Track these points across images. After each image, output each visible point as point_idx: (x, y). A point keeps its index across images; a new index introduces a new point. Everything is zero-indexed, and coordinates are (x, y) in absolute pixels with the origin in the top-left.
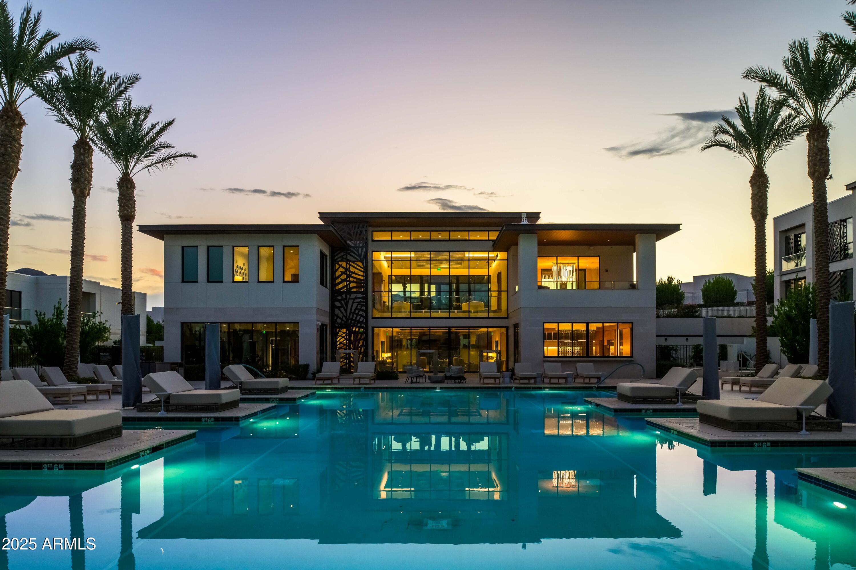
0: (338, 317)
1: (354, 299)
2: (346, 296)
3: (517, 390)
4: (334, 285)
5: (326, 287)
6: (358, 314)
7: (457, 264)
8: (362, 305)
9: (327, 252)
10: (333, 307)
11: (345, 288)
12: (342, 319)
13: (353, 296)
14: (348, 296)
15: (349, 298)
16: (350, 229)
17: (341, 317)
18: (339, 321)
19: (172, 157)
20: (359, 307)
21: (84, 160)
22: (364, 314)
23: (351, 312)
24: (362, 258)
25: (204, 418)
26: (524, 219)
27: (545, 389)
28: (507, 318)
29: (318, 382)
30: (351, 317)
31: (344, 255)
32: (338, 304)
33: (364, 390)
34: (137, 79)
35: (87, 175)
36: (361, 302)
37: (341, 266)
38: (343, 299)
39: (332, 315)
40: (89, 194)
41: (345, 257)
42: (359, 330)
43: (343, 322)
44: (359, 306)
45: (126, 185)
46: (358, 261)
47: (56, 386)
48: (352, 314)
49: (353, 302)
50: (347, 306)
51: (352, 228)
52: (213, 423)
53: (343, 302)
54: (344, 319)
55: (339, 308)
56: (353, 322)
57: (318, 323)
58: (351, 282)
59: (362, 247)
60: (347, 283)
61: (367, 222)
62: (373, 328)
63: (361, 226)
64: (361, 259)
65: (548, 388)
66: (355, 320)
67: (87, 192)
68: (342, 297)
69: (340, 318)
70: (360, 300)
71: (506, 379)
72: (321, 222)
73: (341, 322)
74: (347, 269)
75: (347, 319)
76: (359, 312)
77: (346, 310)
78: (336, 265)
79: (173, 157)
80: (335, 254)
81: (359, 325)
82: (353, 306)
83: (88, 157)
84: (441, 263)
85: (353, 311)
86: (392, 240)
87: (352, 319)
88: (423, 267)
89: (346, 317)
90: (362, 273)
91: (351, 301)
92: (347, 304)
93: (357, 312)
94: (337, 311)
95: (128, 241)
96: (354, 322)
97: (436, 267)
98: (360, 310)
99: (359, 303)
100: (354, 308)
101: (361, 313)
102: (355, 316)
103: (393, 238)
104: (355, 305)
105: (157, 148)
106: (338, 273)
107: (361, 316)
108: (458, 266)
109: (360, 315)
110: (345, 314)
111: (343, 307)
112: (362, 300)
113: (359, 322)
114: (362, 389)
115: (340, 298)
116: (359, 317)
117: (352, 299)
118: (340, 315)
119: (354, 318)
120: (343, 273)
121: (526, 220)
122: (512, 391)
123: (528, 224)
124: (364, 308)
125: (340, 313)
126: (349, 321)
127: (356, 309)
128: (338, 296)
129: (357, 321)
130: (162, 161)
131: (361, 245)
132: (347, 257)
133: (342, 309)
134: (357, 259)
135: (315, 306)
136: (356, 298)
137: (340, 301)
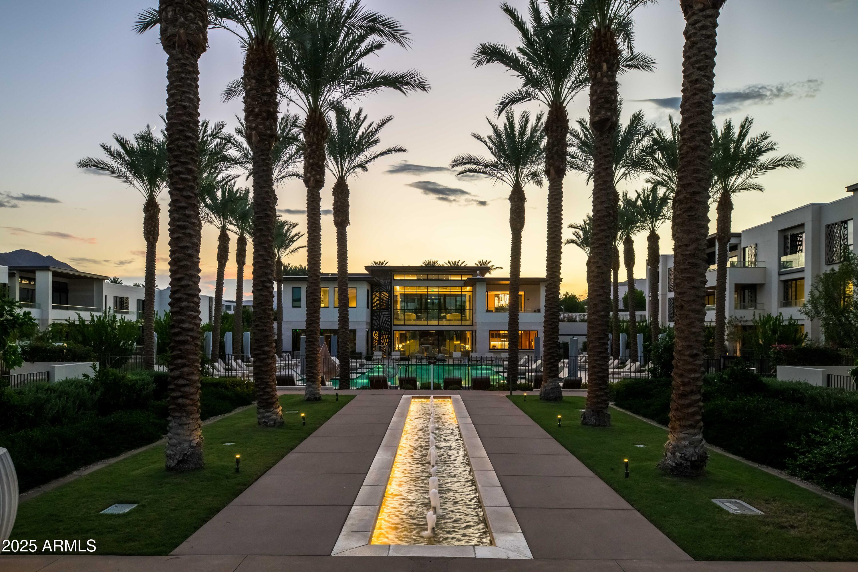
0: (374, 325)
2: (379, 313)
4: (372, 307)
5: (368, 308)
6: (386, 324)
8: (389, 319)
9: (369, 289)
10: (372, 319)
11: (379, 309)
12: (377, 326)
13: (383, 313)
14: (381, 313)
18: (375, 327)
20: (387, 320)
22: (390, 324)
24: (388, 290)
28: (472, 325)
31: (378, 290)
32: (374, 318)
37: (376, 296)
38: (378, 315)
39: (371, 324)
42: (386, 332)
43: (377, 328)
48: (383, 324)
55: (375, 320)
57: (366, 330)
58: (382, 305)
59: (389, 284)
60: (380, 306)
61: (391, 270)
62: (394, 331)
66: (385, 327)
70: (388, 315)
72: (366, 272)
74: (380, 298)
75: (380, 326)
77: (379, 322)
78: (374, 295)
80: (373, 289)
81: (387, 330)
82: (383, 319)
85: (383, 322)
87: (383, 326)
90: (390, 301)
91: (382, 316)
92: (380, 318)
94: (374, 322)
98: (388, 321)
99: (387, 317)
101: (388, 323)
103: (406, 279)
104: (385, 318)
106: (375, 300)
107: (388, 325)
110: (379, 324)
111: (377, 319)
115: (376, 314)
118: (376, 324)
120: (377, 300)
127: (385, 321)
132: (380, 291)
133: (377, 321)
134: (386, 291)
135: (364, 320)
136: (385, 314)
137: (376, 316)
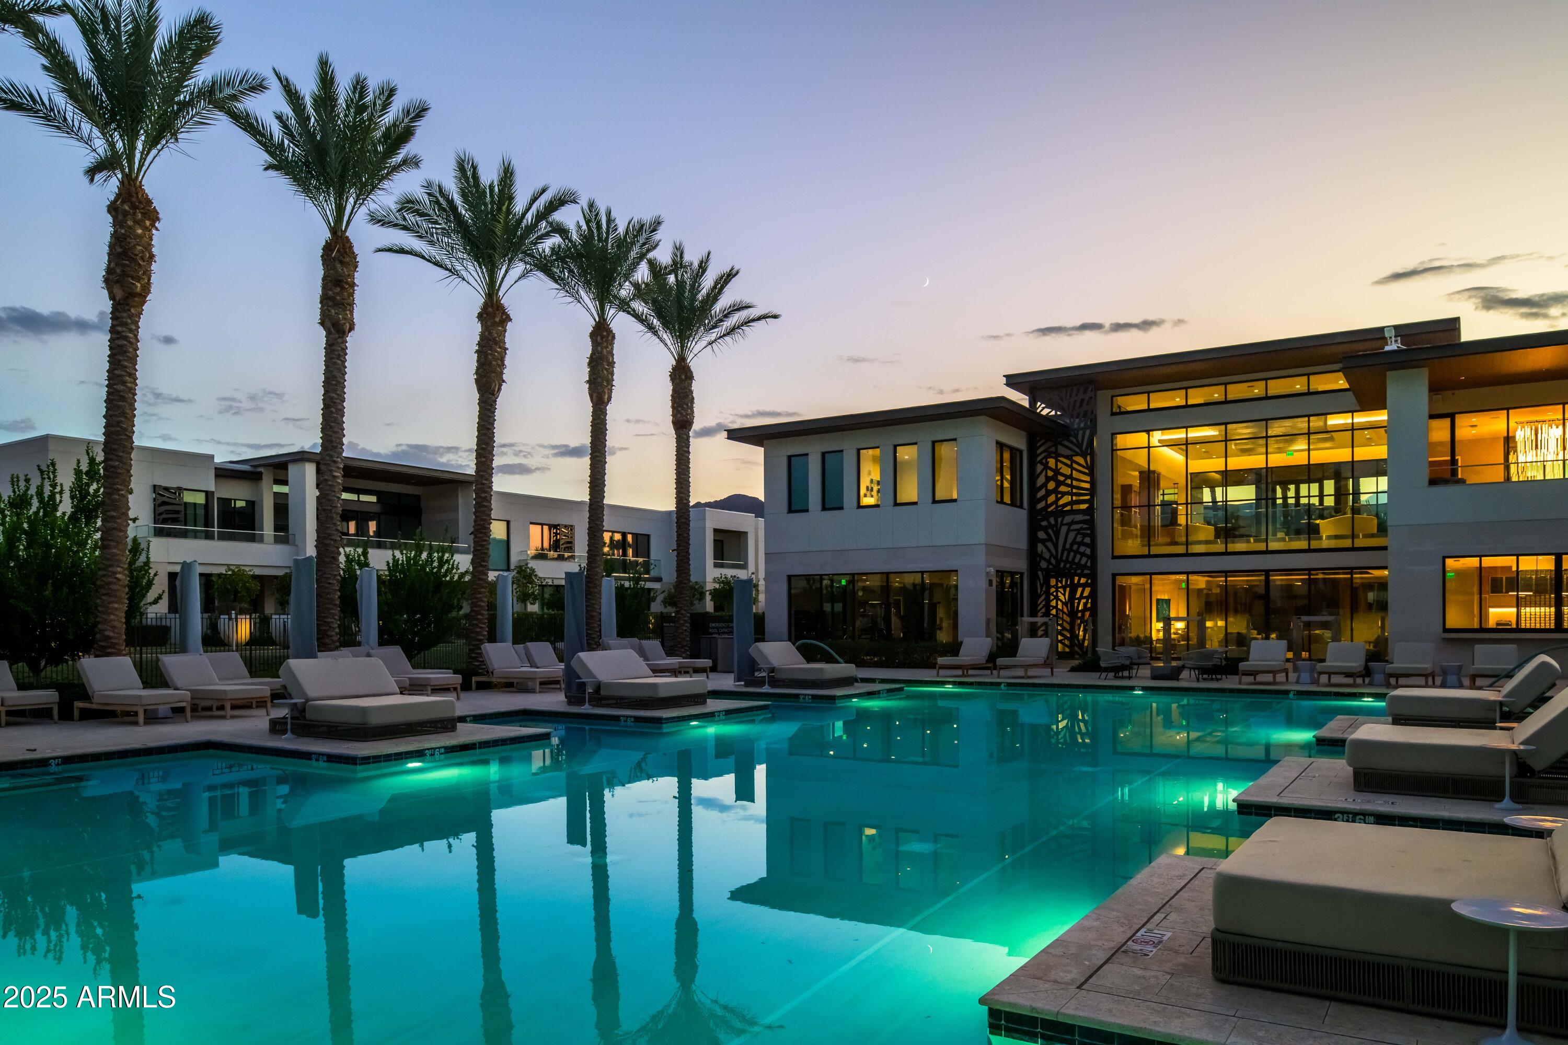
0: (1042, 558)
1: (1070, 524)
2: (1056, 521)
3: (1301, 697)
4: (1033, 501)
5: (1021, 507)
6: (1077, 552)
7: (1325, 440)
8: (1085, 535)
9: (1020, 444)
10: (1033, 541)
11: (1054, 506)
12: (1049, 562)
13: (1068, 519)
14: (1060, 520)
15: (1062, 524)
16: (1061, 399)
17: (1048, 558)
18: (1044, 565)
19: (746, 323)
20: (1079, 539)
21: (601, 352)
22: (1088, 551)
23: (1064, 549)
24: (1084, 448)
25: (623, 716)
26: (1393, 339)
27: (1364, 697)
29: (942, 672)
30: (1064, 558)
31: (1050, 447)
32: (1041, 535)
33: (1006, 688)
34: (659, 223)
35: (605, 372)
36: (1082, 529)
37: (1046, 466)
38: (1050, 526)
39: (1033, 556)
40: (610, 399)
41: (1053, 449)
42: (1079, 580)
43: (1051, 567)
44: (1079, 536)
45: (680, 376)
46: (1077, 455)
47: (537, 668)
48: (1066, 553)
49: (1069, 531)
50: (1057, 539)
51: (1066, 396)
52: (632, 724)
53: (1050, 531)
54: (1053, 561)
55: (1043, 542)
56: (1068, 566)
57: (988, 569)
58: (1064, 494)
59: (1084, 429)
60: (1056, 496)
61: (1092, 382)
62: (1114, 576)
63: (1082, 391)
64: (1081, 450)
65: (1369, 695)
66: (1073, 562)
67: (606, 396)
68: (1049, 522)
69: (1045, 559)
70: (1080, 525)
71: (1302, 674)
73: (1048, 566)
74: (1057, 472)
75: (1059, 562)
76: (1078, 548)
77: (1056, 546)
78: (1039, 465)
79: (748, 322)
80: (1038, 445)
81: (1079, 571)
82: (1067, 536)
83: (607, 347)
84: (1290, 442)
85: (1068, 546)
86: (1149, 410)
87: (1067, 561)
88: (1254, 453)
89: (1056, 558)
90: (1088, 478)
91: (1064, 529)
92: (1057, 534)
93: (1075, 547)
94: (1040, 547)
95: (684, 458)
96: (1071, 566)
97: (1280, 451)
98: (1082, 543)
99: (1078, 531)
100: (1070, 540)
101: (1082, 549)
102: (1072, 554)
103: (1152, 406)
104: (1072, 535)
105: (729, 313)
106: (1041, 480)
107: (1083, 554)
108: (1328, 445)
109: (1080, 553)
110: (1054, 554)
111: (1050, 539)
112: (1085, 526)
113: (1079, 565)
114: (1002, 686)
115: (1044, 523)
116: (1078, 556)
117: (1066, 524)
118: (1046, 555)
119: (1070, 559)
120: (1049, 479)
121: (1396, 341)
122: (1288, 698)
123: (1404, 350)
124: (1087, 540)
125: (1045, 550)
126: (1062, 565)
127: (1074, 542)
128: (1042, 520)
129: (1075, 564)
130: (731, 331)
131: (1082, 425)
132: (1056, 448)
133: (1049, 544)
134: (1075, 451)
135: (983, 541)
136: (1073, 523)
137: (1045, 529)
